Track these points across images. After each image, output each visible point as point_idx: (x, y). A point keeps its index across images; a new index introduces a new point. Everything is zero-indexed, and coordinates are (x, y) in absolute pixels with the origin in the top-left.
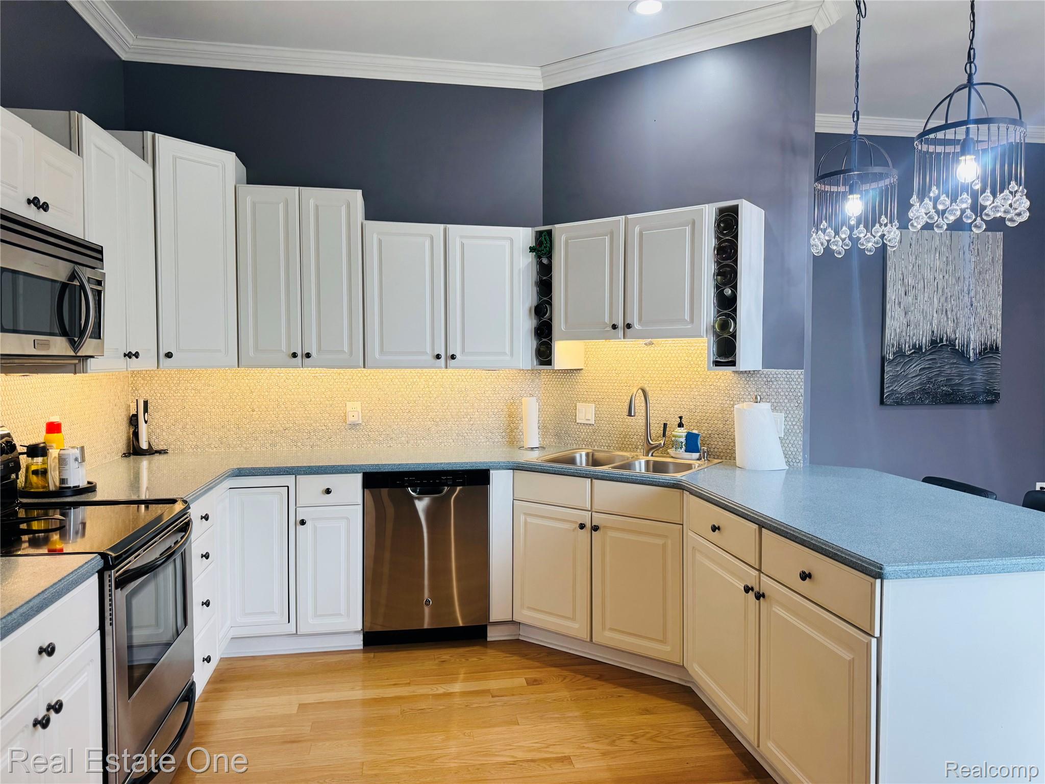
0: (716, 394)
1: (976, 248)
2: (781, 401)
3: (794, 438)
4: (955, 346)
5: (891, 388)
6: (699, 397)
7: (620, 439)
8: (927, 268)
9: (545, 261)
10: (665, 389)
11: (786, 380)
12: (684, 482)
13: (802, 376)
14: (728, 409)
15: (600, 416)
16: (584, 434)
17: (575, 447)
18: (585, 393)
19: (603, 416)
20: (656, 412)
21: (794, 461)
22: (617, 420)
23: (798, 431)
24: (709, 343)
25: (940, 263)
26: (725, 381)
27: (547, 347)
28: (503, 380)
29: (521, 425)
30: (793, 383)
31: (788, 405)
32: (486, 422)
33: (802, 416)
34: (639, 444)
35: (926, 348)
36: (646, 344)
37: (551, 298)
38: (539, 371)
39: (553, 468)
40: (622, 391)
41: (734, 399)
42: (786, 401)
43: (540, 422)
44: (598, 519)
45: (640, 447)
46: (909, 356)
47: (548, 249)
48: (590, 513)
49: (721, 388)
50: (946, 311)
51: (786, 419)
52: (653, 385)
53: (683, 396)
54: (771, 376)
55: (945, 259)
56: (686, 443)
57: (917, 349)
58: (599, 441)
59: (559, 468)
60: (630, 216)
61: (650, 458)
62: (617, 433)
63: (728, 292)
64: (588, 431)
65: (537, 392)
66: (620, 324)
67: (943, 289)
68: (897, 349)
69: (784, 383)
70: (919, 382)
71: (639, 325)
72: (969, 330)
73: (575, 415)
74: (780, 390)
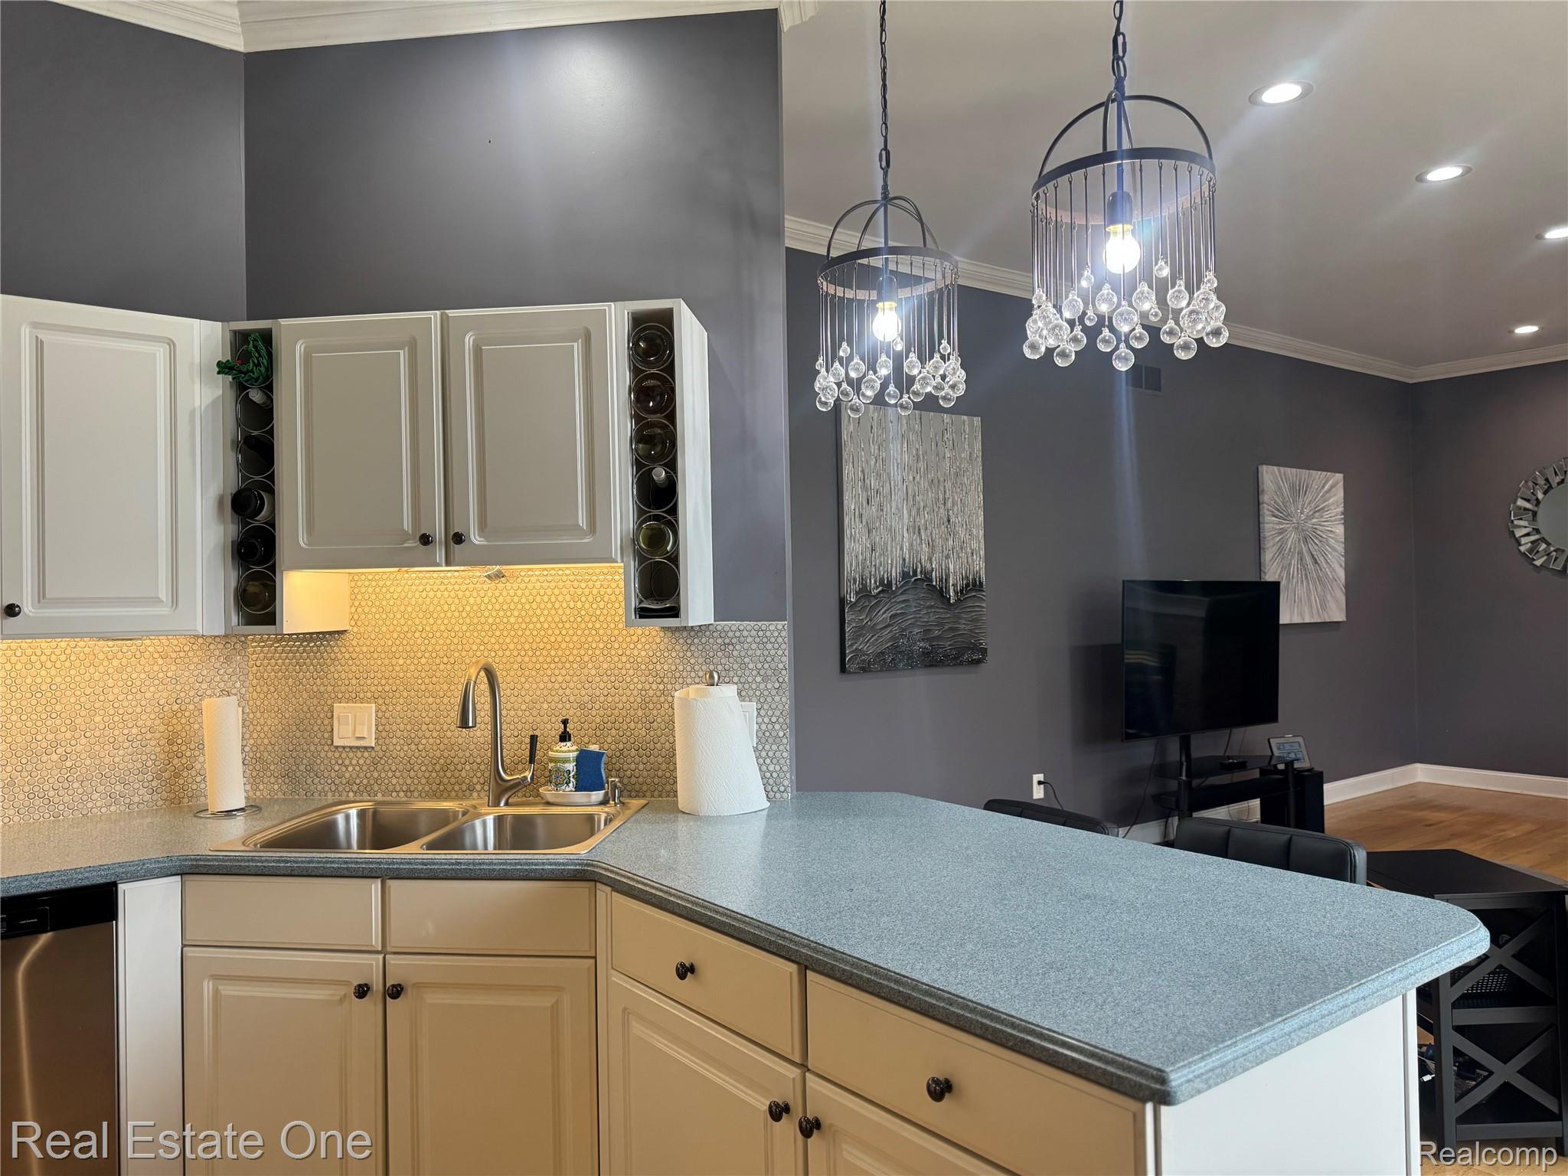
0: (631, 672)
1: (951, 438)
2: (750, 679)
3: (774, 747)
4: (931, 581)
5: (854, 647)
6: (598, 679)
7: (434, 775)
8: (893, 463)
9: (256, 396)
10: (530, 666)
11: (757, 640)
12: (598, 867)
13: (784, 634)
14: (655, 699)
15: (387, 728)
16: (350, 769)
17: (330, 798)
18: (354, 681)
19: (394, 728)
20: (512, 713)
21: (775, 789)
22: (428, 734)
23: (781, 734)
24: (626, 573)
25: (909, 458)
26: (647, 647)
27: (265, 585)
28: (151, 661)
29: (201, 759)
30: (769, 646)
31: (762, 686)
32: (107, 760)
33: (787, 706)
34: (475, 780)
35: (896, 584)
36: (489, 577)
37: (272, 477)
38: (243, 639)
39: (287, 862)
40: (438, 675)
41: (665, 680)
42: (759, 679)
43: (247, 749)
44: (401, 968)
45: (478, 787)
46: (875, 597)
47: (263, 369)
48: (381, 957)
49: (639, 660)
50: (919, 530)
51: (759, 713)
52: (504, 660)
53: (568, 678)
54: (730, 634)
55: (914, 452)
56: (577, 773)
57: (886, 586)
58: (386, 781)
59: (303, 862)
60: (451, 313)
61: (503, 810)
62: (426, 762)
63: (660, 474)
64: (361, 762)
65: (238, 685)
66: (439, 532)
67: (914, 496)
68: (860, 586)
69: (754, 646)
70: (890, 635)
71: (480, 536)
72: (947, 557)
73: (329, 728)
74: (747, 660)
